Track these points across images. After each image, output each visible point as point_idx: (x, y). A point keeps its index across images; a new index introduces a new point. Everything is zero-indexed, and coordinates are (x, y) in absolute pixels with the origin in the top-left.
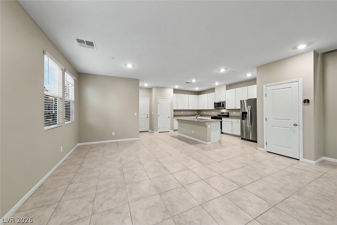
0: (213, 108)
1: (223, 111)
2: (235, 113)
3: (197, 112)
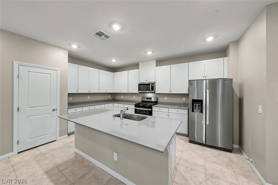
0: (137, 91)
1: (150, 95)
2: (166, 98)
3: (111, 96)
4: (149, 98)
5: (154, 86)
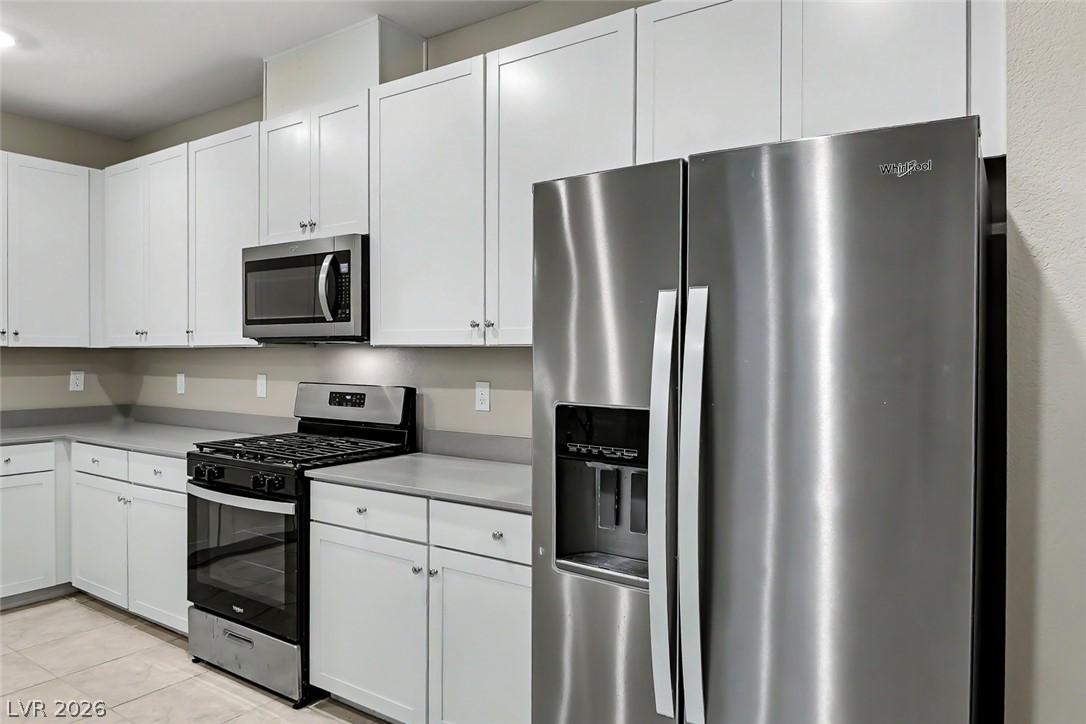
3: (94, 378)
4: (348, 397)
5: (349, 278)
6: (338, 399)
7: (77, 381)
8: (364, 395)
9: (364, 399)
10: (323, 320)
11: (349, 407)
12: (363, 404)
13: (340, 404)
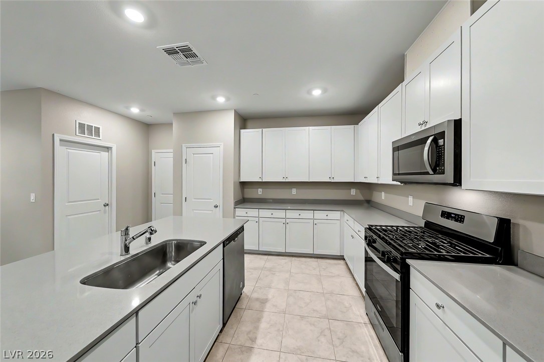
3: (358, 191)
4: (452, 215)
5: (444, 148)
6: (446, 215)
7: (353, 192)
8: (464, 216)
9: (464, 219)
10: (427, 173)
11: (453, 221)
12: (463, 221)
13: (448, 218)
